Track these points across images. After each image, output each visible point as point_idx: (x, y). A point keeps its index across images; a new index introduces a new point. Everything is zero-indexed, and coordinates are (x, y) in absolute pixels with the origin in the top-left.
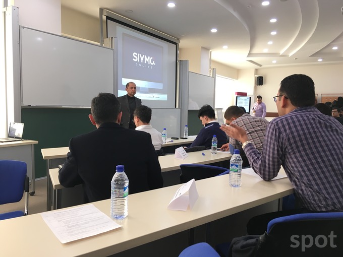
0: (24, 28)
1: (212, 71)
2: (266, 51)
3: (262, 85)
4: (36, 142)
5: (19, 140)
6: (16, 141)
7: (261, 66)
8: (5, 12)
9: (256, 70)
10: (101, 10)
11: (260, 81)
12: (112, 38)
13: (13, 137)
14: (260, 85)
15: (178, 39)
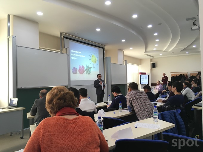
0: (18, 46)
1: (124, 61)
2: (155, 49)
4: (24, 108)
5: (15, 108)
6: (13, 108)
7: (153, 57)
8: (8, 39)
9: (151, 60)
10: (61, 34)
11: (154, 66)
12: (67, 48)
13: (12, 106)
14: (154, 68)
15: (104, 46)
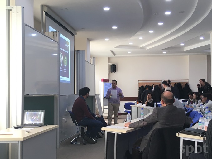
2: (131, 44)
3: (115, 72)
7: (115, 55)
9: (109, 59)
10: (42, 6)
11: (113, 68)
15: (75, 31)
